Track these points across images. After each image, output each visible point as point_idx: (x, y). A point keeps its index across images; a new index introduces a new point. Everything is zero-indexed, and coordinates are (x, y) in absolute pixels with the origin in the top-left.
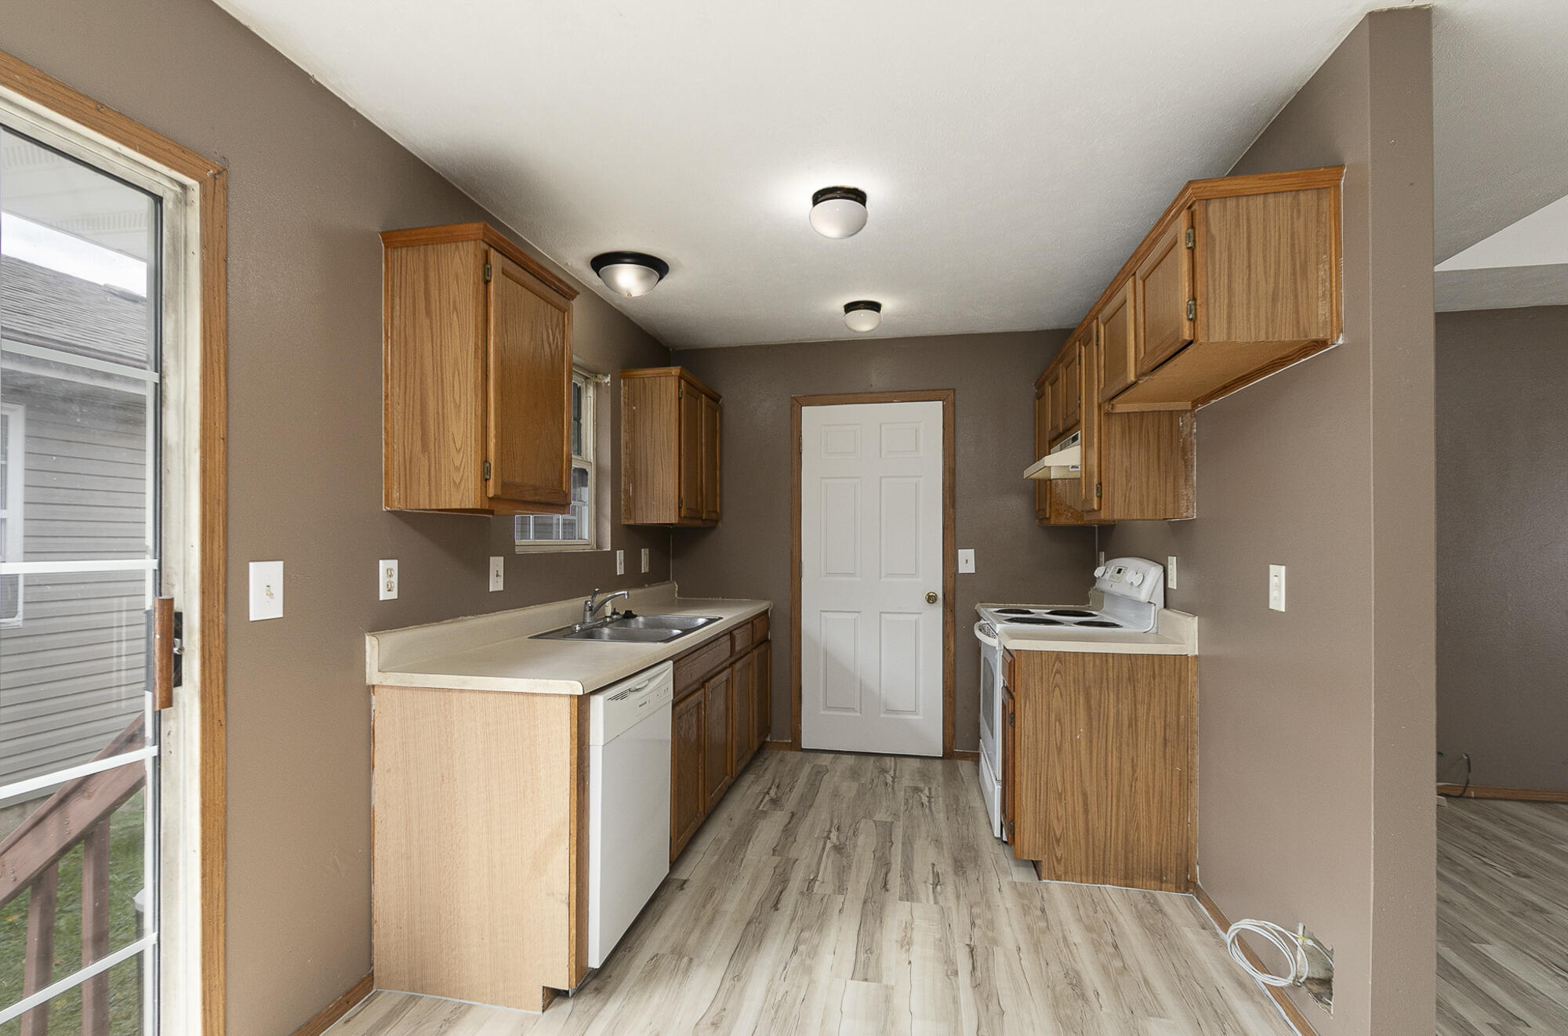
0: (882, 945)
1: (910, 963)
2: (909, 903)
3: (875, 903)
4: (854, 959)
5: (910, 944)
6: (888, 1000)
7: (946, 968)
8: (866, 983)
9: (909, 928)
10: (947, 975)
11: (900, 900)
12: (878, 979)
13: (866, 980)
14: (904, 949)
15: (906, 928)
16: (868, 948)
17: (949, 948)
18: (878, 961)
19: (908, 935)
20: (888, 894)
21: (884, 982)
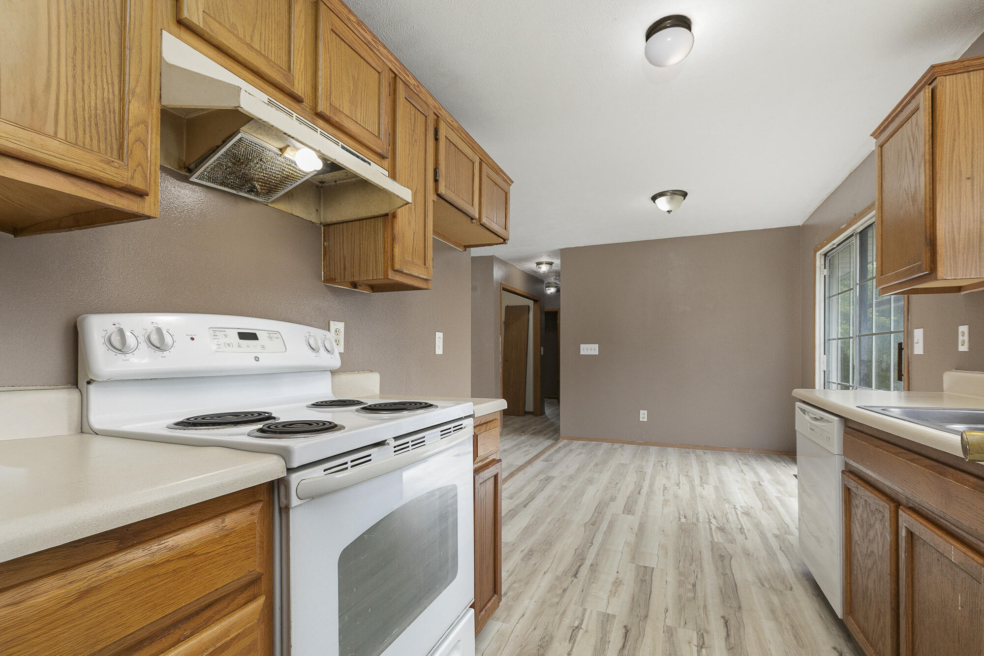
0: (635, 583)
1: (618, 572)
2: (608, 612)
3: (638, 616)
4: (653, 577)
5: (615, 583)
6: (633, 558)
7: (596, 568)
8: (645, 565)
9: (613, 592)
10: (597, 565)
11: (616, 616)
12: (638, 567)
13: (645, 567)
14: (620, 580)
15: (615, 592)
16: (644, 582)
17: (589, 577)
18: (638, 574)
19: (614, 588)
20: (625, 623)
21: (634, 565)
